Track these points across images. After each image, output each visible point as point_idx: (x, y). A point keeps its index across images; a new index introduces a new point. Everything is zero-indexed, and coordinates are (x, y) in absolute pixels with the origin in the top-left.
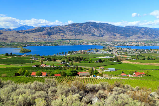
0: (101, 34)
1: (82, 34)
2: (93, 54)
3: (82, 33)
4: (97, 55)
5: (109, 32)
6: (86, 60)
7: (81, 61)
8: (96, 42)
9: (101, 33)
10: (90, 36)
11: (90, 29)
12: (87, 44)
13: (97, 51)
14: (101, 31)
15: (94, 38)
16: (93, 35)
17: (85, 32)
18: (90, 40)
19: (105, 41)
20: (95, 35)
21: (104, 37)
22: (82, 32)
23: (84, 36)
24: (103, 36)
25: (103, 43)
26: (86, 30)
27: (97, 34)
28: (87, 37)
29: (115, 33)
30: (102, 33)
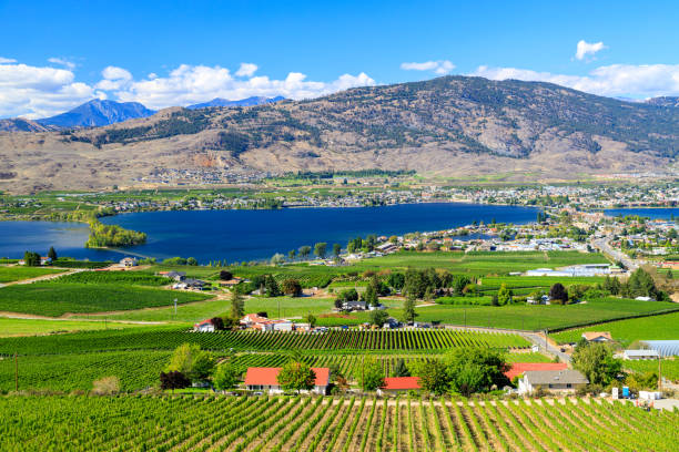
0: (516, 140)
1: (412, 145)
2: (485, 253)
3: (409, 139)
4: (514, 261)
5: (561, 133)
6: (470, 291)
7: (442, 293)
8: (490, 187)
9: (515, 136)
10: (454, 152)
11: (457, 116)
12: (440, 200)
13: (506, 239)
14: (514, 125)
15: (482, 167)
16: (475, 147)
17: (426, 133)
18: (456, 175)
19: (540, 182)
20: (481, 149)
21: (534, 157)
22: (415, 133)
23: (424, 155)
24: (526, 153)
25: (531, 194)
26: (435, 119)
27: (493, 145)
28: (438, 157)
29: (596, 138)
30: (523, 134)
